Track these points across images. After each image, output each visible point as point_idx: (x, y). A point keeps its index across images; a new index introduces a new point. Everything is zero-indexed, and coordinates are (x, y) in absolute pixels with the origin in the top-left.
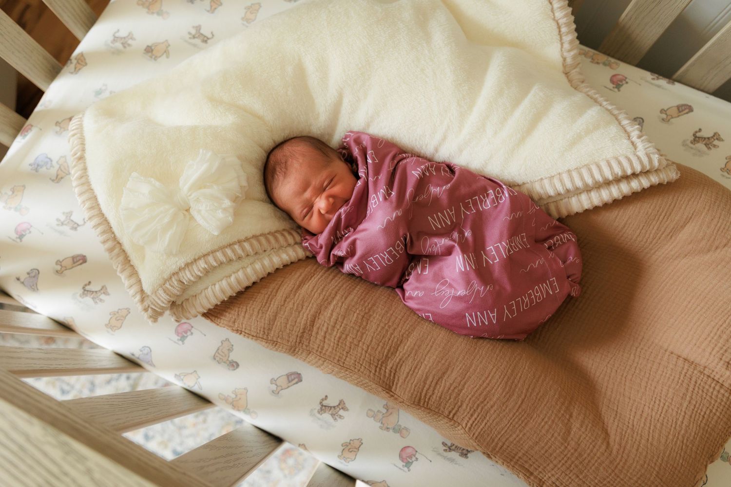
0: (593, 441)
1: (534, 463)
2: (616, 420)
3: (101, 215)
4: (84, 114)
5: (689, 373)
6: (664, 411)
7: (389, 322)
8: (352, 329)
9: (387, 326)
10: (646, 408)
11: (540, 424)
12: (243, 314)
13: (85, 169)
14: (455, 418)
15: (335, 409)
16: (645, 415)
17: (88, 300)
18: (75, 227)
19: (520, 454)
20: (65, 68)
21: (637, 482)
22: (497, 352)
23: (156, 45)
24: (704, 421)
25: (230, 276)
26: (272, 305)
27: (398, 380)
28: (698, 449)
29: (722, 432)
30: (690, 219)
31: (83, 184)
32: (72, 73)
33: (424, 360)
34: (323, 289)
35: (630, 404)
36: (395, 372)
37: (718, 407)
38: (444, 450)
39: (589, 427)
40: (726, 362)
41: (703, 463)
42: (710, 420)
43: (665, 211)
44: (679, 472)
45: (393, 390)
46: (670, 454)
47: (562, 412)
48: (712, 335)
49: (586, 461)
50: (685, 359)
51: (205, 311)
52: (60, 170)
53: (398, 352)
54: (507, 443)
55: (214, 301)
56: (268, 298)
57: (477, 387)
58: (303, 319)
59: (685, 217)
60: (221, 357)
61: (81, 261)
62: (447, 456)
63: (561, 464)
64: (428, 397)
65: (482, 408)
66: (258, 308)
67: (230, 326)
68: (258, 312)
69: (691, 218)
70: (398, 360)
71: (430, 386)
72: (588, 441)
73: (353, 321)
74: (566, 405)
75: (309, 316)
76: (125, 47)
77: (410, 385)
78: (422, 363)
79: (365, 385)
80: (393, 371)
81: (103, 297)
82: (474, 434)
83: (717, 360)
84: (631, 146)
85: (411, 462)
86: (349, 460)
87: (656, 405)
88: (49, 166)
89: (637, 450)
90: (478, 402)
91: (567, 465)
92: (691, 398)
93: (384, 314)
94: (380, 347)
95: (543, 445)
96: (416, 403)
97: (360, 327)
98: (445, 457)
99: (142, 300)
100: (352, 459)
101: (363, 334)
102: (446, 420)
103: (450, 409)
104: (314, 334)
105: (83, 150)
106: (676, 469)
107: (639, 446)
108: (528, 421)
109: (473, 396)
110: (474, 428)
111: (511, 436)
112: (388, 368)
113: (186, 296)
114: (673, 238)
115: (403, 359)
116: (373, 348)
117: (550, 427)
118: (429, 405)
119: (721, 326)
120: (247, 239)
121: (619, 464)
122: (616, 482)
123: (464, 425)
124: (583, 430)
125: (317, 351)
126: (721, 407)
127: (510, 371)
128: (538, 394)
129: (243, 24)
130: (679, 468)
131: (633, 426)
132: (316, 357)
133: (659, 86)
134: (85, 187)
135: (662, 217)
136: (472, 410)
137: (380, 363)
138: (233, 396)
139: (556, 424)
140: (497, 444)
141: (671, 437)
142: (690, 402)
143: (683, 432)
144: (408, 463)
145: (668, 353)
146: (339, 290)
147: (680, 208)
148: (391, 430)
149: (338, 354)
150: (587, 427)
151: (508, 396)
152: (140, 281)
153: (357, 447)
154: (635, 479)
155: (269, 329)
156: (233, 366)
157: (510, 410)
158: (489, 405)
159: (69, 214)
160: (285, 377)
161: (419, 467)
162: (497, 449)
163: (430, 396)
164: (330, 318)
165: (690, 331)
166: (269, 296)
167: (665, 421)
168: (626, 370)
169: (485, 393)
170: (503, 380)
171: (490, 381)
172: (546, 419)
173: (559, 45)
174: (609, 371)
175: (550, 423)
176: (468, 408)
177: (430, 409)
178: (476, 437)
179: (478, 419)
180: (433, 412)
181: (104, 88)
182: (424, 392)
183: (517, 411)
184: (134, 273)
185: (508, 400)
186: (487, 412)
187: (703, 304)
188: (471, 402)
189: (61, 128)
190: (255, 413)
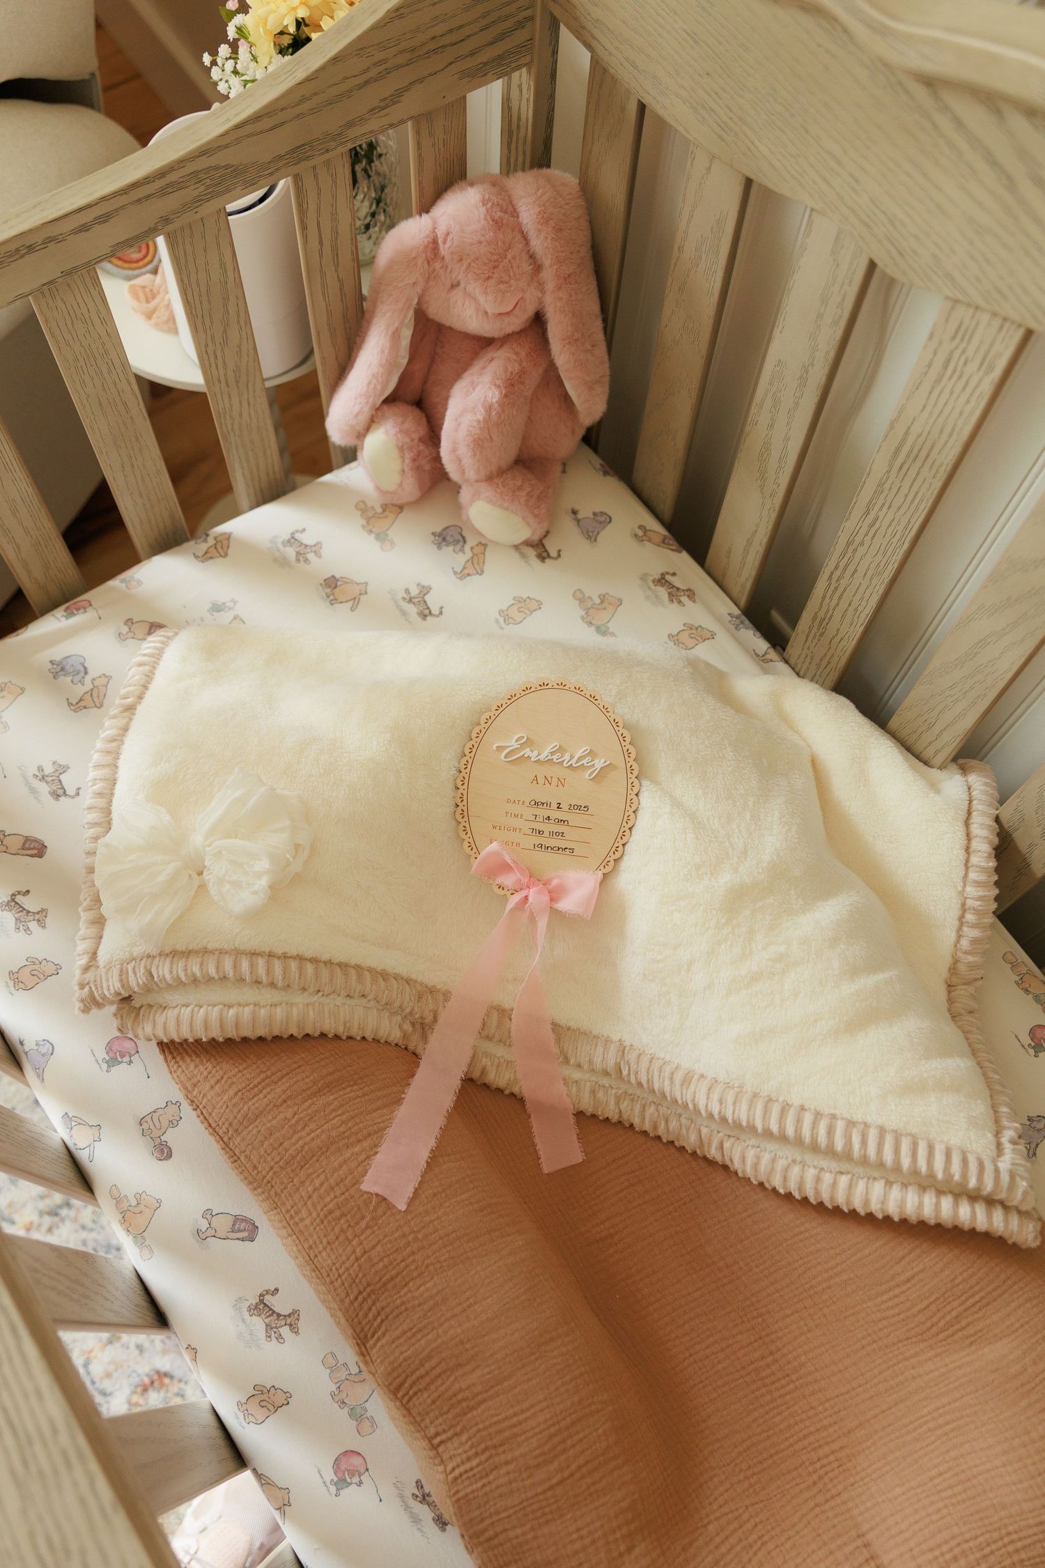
3: (107, 812)
4: (176, 634)
7: (419, 1231)
8: (356, 1209)
11: (570, 1534)
13: (126, 729)
14: (441, 1449)
15: (278, 1319)
18: (60, 792)
20: (192, 543)
23: (347, 581)
25: (230, 1007)
27: (384, 1334)
30: (1014, 1332)
31: (108, 752)
32: (197, 557)
33: (441, 1325)
34: (352, 1118)
36: (385, 1318)
38: (413, 1494)
43: (982, 1294)
45: (368, 1346)
47: (618, 1535)
48: (944, 1548)
51: (165, 1040)
52: (89, 693)
53: (406, 1289)
54: (501, 1538)
56: (263, 1081)
57: (500, 1417)
58: (294, 1148)
59: (1008, 1323)
60: (152, 1127)
61: (35, 852)
62: (411, 1508)
64: (415, 1389)
65: (490, 1457)
66: (240, 1087)
67: (186, 1088)
68: (239, 1091)
69: (1016, 1330)
70: (399, 1302)
71: (427, 1373)
74: (633, 1527)
76: (298, 560)
77: (397, 1354)
78: (434, 1328)
80: (383, 1315)
81: (33, 925)
82: (457, 1492)
84: (994, 1147)
85: (347, 1482)
86: (251, 1418)
88: (77, 678)
90: (489, 1443)
94: (381, 1264)
96: (391, 1388)
98: (407, 1508)
99: (86, 969)
100: (257, 1420)
102: (425, 1444)
103: (440, 1429)
104: (297, 1181)
105: (140, 697)
108: (553, 1519)
109: (486, 1428)
110: (463, 1482)
111: (514, 1527)
112: (379, 1305)
113: (150, 999)
114: (973, 1348)
115: (409, 1305)
116: (370, 1259)
117: (584, 1548)
118: (411, 1403)
119: (967, 1541)
123: (449, 1468)
125: (288, 1211)
127: (569, 1420)
128: (594, 1484)
129: (497, 621)
132: (281, 1221)
134: (109, 759)
135: (972, 1301)
136: (473, 1451)
137: (369, 1289)
138: (134, 1203)
139: (597, 1549)
140: (485, 1530)
144: (341, 1484)
145: (859, 1542)
148: (346, 1409)
151: (541, 1459)
152: (101, 937)
153: (276, 1405)
156: (162, 1151)
157: (533, 1485)
158: (503, 1458)
159: (62, 769)
160: (230, 1220)
161: (358, 1498)
162: (481, 1539)
163: (420, 1390)
164: (336, 1170)
165: (916, 1522)
168: (773, 1533)
169: (507, 1434)
170: (549, 1428)
171: (526, 1420)
172: (584, 1532)
173: (953, 935)
174: (745, 1517)
175: (587, 1541)
176: (470, 1443)
177: (408, 1410)
178: (458, 1500)
179: (475, 1471)
180: (411, 1419)
181: (230, 604)
182: (414, 1377)
183: (544, 1492)
184: (100, 922)
185: (538, 1466)
186: (496, 1468)
187: (960, 1488)
188: (478, 1436)
189: (131, 635)
190: (151, 1251)
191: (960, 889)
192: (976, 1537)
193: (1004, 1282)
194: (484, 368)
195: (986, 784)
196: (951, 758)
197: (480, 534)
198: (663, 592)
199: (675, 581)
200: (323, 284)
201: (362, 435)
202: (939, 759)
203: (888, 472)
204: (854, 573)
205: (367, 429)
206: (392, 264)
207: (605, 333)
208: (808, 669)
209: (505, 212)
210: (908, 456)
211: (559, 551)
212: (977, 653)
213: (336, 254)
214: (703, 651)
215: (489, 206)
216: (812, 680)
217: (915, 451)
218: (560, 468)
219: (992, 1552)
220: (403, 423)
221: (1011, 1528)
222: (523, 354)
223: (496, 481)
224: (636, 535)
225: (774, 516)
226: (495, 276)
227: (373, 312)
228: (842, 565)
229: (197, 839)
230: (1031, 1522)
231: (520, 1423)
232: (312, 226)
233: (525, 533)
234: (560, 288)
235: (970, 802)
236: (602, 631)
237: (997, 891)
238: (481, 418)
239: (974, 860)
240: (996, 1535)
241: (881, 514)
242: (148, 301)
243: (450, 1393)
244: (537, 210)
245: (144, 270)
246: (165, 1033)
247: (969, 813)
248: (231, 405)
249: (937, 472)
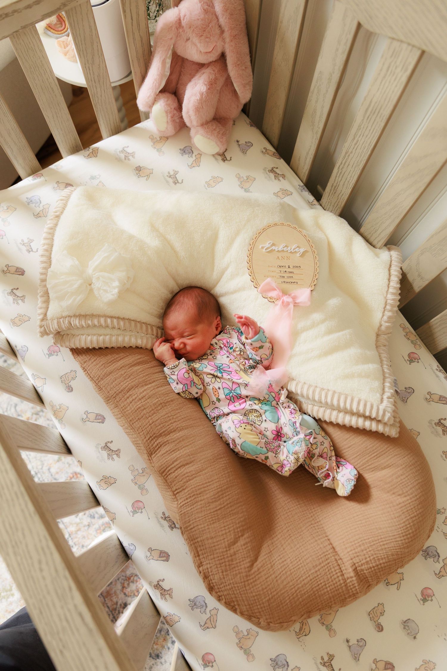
0: (245, 557)
1: (204, 549)
2: (266, 556)
3: (50, 258)
4: (76, 188)
5: (329, 556)
6: (298, 567)
8: (150, 406)
9: (172, 417)
10: (289, 560)
11: (221, 528)
12: (93, 361)
13: (56, 225)
14: (177, 496)
15: (112, 452)
16: (285, 563)
17: (11, 298)
18: (30, 250)
19: (199, 539)
20: (83, 151)
21: (254, 597)
22: (226, 472)
23: (145, 168)
24: (317, 588)
25: (100, 335)
26: (112, 366)
27: (159, 452)
28: (303, 601)
29: (325, 602)
31: (50, 233)
32: (85, 157)
33: (181, 449)
35: (282, 553)
36: (160, 446)
37: (331, 585)
38: (161, 517)
39: (248, 548)
40: (353, 562)
41: (301, 612)
42: (321, 589)
43: (377, 453)
44: (283, 607)
45: (152, 457)
46: (283, 593)
47: (239, 530)
48: (356, 542)
49: (233, 566)
50: (333, 548)
52: (42, 211)
53: (169, 436)
54: (196, 528)
55: (83, 345)
56: (113, 360)
57: (200, 484)
58: (125, 385)
59: (387, 464)
60: (65, 380)
61: (20, 273)
63: (218, 559)
64: (170, 472)
65: (195, 498)
66: (104, 362)
67: (81, 363)
68: (102, 365)
69: (390, 466)
70: (165, 440)
71: (175, 467)
72: (242, 555)
73: (153, 402)
74: (244, 527)
75: (130, 385)
76: (125, 159)
77: (164, 459)
78: (179, 450)
79: (138, 445)
80: (159, 445)
81: (20, 302)
82: (181, 511)
83: (349, 558)
85: (137, 512)
86: (102, 488)
87: (296, 562)
88: (37, 205)
89: (266, 579)
90: (195, 493)
91: (221, 561)
92: (319, 570)
93: (175, 410)
94: (159, 427)
95: (215, 541)
96: (160, 472)
97: (155, 408)
98: (159, 522)
99: (42, 320)
100: (104, 488)
101: (155, 413)
102: (171, 493)
103: (177, 488)
104: (125, 397)
105: (62, 213)
106: (282, 604)
107: (269, 577)
108: (216, 522)
109: (194, 487)
110: (183, 507)
111: (201, 524)
112: (158, 442)
114: (373, 472)
115: (169, 442)
116: (155, 425)
117: (226, 533)
118: (167, 478)
119: (365, 540)
120: (123, 319)
121: (250, 579)
122: (242, 589)
123: (179, 503)
124: (243, 547)
125: (122, 408)
126: (333, 587)
127: (225, 487)
128: (232, 511)
129: (205, 186)
130: (284, 605)
131: (274, 564)
132: (119, 411)
133: (437, 376)
134: (50, 236)
135: (373, 455)
136: (189, 496)
137: (154, 436)
138: (58, 408)
139: (230, 534)
140: (190, 525)
141: (291, 584)
142: (316, 572)
143: (300, 585)
144: (134, 512)
145: (326, 538)
146: (156, 381)
147: (388, 457)
148: (137, 486)
149: (133, 417)
150: (247, 547)
151: (214, 500)
152: (48, 308)
153: (111, 483)
154: (254, 594)
155: (102, 379)
156: (69, 389)
157: (210, 509)
158: (200, 499)
159: (31, 241)
160: (95, 415)
161: (140, 518)
162: (188, 529)
163: (171, 473)
164: (141, 393)
165: (346, 532)
166: (114, 359)
167: (295, 573)
168: (294, 533)
169: (202, 490)
170: (218, 489)
171: (210, 485)
172: (226, 528)
173: (381, 315)
174: (284, 528)
175: (227, 531)
176: (188, 493)
177: (166, 481)
178: (181, 514)
179: (189, 503)
180: (167, 484)
181: (98, 177)
182: (169, 468)
183: (214, 512)
184: (47, 301)
185: (213, 502)
186: (197, 502)
187: (364, 521)
188: (191, 490)
189: (58, 188)
190: (65, 425)
191: (385, 296)
192: (369, 539)
193: (387, 448)
194: (200, 77)
195: (398, 255)
196: (384, 245)
197: (199, 150)
198: (272, 175)
199: (277, 171)
200: (133, 38)
201: (151, 107)
202: (379, 245)
203: (363, 120)
204: (348, 166)
205: (153, 104)
206: (162, 29)
207: (251, 63)
208: (329, 208)
209: (209, 6)
210: (371, 113)
211: (231, 157)
212: (396, 199)
213: (139, 25)
214: (287, 200)
215: (202, 3)
216: (331, 212)
217: (374, 109)
218: (232, 123)
219: (374, 544)
220: (167, 101)
221: (382, 537)
222: (216, 71)
223: (205, 126)
224: (262, 152)
225: (317, 142)
226: (205, 35)
227: (155, 52)
228: (343, 162)
229: (90, 271)
230: (391, 535)
231: (208, 486)
232: (128, 11)
233: (216, 149)
234: (232, 41)
235: (391, 261)
236: (247, 191)
237: (400, 297)
238: (199, 98)
239: (392, 284)
240: (376, 538)
241: (360, 139)
242: (65, 48)
243: (183, 474)
244: (222, 5)
245: (64, 34)
246: (74, 345)
247: (390, 266)
248: (97, 92)
249: (382, 119)
